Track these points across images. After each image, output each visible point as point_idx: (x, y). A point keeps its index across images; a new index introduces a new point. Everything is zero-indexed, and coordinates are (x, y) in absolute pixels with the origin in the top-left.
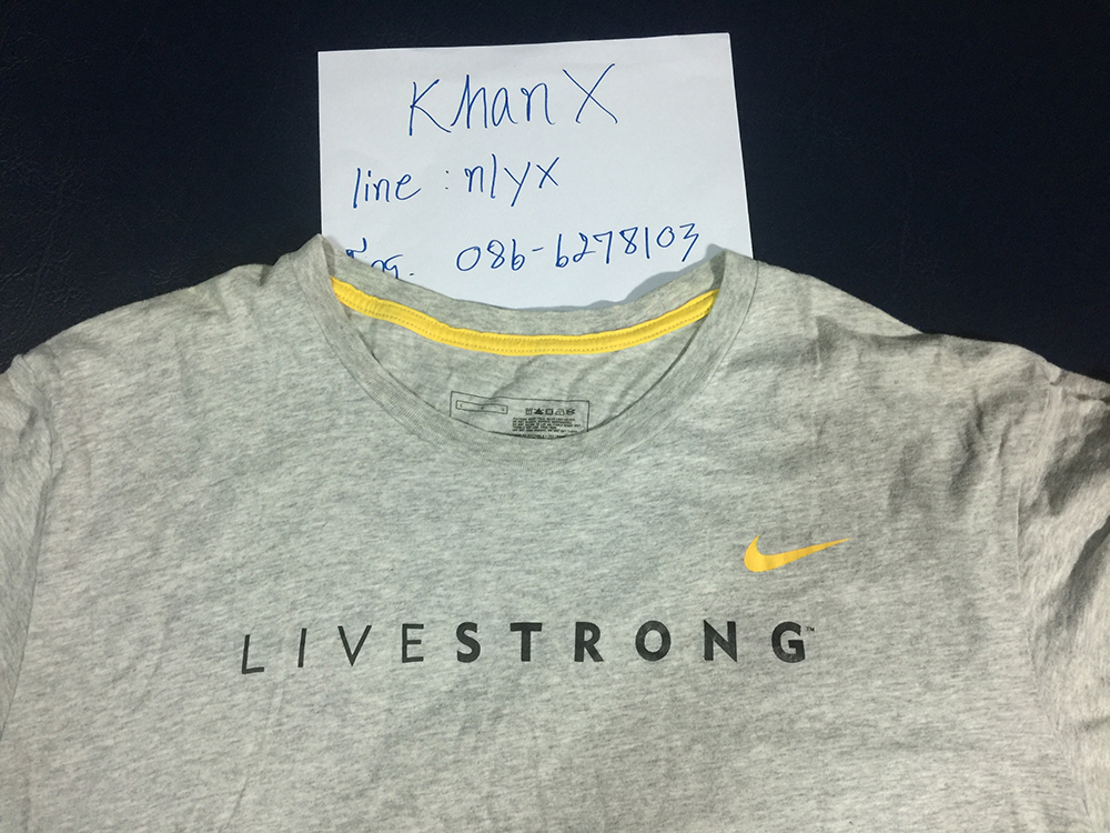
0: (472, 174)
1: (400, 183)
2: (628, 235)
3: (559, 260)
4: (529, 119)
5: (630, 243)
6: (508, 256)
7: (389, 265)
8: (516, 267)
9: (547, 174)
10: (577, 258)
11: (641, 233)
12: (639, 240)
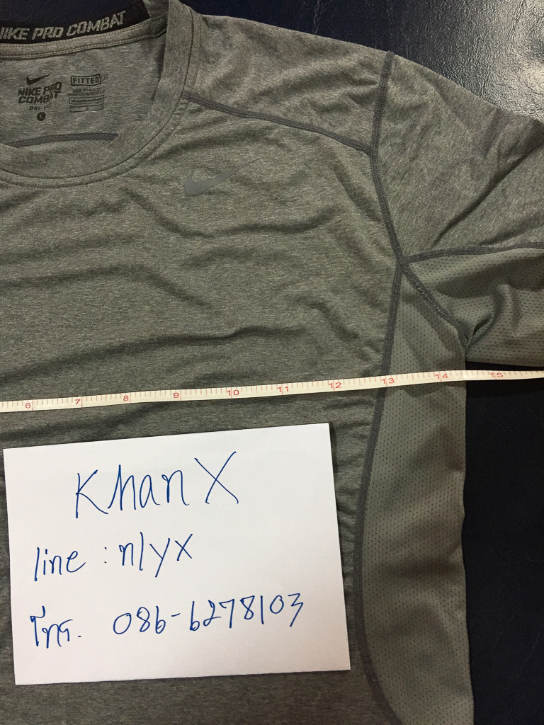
0: (125, 549)
1: (69, 559)
2: (247, 602)
3: (192, 624)
4: (168, 501)
5: (248, 609)
6: (152, 621)
7: (63, 628)
8: (159, 630)
9: (183, 548)
10: (206, 624)
11: (257, 600)
12: (256, 608)
